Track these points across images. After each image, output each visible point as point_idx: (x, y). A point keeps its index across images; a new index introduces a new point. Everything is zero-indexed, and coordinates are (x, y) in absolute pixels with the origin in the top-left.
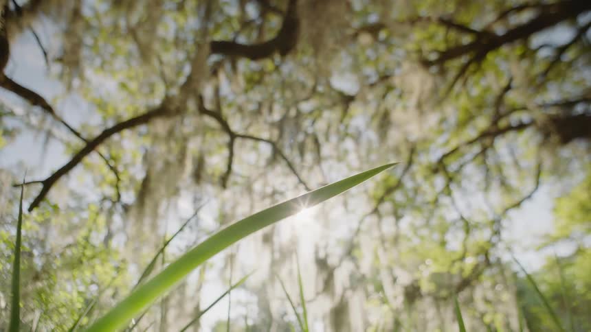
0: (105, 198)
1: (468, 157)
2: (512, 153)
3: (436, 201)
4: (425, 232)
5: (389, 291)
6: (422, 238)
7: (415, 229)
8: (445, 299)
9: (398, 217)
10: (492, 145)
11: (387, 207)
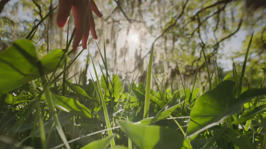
0: (36, 20)
1: (211, 14)
2: (232, 13)
3: (193, 34)
4: (185, 48)
5: (166, 70)
6: (184, 50)
7: (182, 46)
8: (188, 76)
9: (174, 40)
10: (223, 8)
11: (170, 35)
